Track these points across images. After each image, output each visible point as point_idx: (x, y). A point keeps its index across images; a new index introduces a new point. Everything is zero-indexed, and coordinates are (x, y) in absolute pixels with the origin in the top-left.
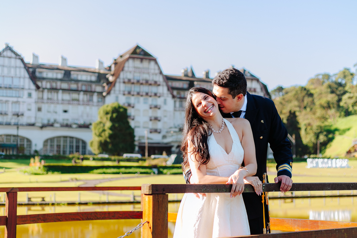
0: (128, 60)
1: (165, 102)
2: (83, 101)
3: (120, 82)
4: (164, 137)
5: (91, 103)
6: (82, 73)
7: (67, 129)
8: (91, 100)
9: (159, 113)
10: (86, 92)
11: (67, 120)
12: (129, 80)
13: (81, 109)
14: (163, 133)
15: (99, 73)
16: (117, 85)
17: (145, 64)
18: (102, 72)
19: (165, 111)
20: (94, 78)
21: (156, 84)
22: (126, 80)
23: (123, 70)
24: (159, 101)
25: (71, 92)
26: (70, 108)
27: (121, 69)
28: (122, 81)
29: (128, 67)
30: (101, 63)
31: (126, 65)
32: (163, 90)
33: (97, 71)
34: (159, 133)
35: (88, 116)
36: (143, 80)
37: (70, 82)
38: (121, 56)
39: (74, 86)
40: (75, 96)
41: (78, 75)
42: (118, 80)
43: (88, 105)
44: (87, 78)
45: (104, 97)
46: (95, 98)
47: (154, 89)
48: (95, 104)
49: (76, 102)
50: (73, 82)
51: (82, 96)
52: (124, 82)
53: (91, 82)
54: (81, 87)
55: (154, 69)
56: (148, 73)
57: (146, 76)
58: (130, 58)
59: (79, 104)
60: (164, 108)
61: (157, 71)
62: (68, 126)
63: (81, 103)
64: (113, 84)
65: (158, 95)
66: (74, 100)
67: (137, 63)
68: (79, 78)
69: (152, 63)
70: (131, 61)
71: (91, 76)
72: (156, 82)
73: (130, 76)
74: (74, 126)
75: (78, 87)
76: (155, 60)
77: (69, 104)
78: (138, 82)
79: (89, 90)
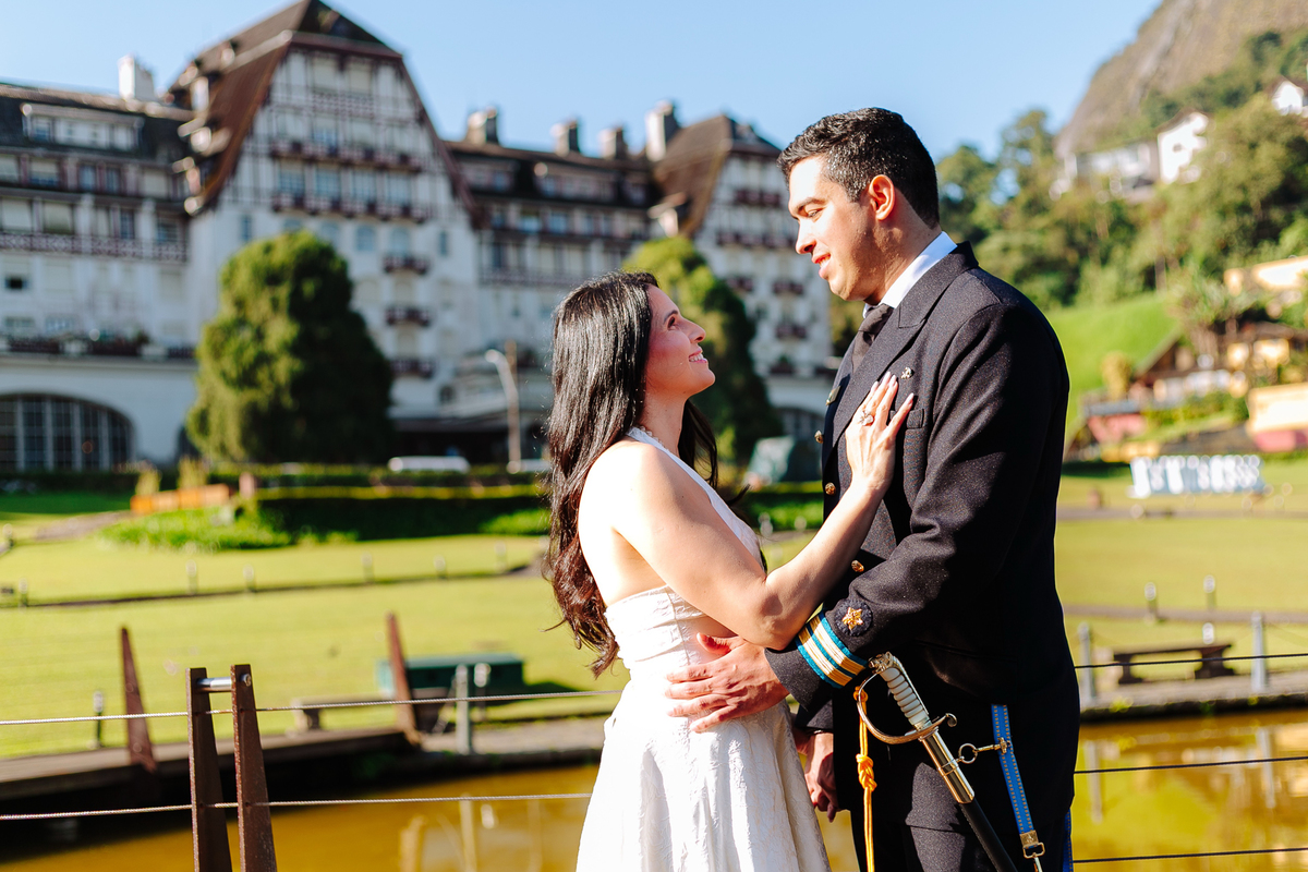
0: (283, 56)
1: (444, 246)
2: (94, 236)
3: (255, 155)
4: (447, 394)
5: (128, 247)
6: (71, 112)
7: (42, 360)
8: (127, 233)
9: (422, 293)
10: (103, 198)
11: (28, 321)
12: (297, 146)
13: (84, 272)
14: (443, 377)
15: (141, 115)
16: (246, 166)
17: (357, 78)
18: (154, 109)
19: (445, 283)
20: (124, 139)
21: (406, 166)
22: (283, 147)
23: (266, 100)
24: (422, 241)
25: (38, 195)
26: (36, 268)
27: (258, 95)
28: (263, 147)
29: (289, 88)
30: (144, 75)
31: (280, 79)
32: (431, 191)
33: (132, 106)
34: (427, 375)
35: (116, 305)
36: (352, 145)
37: (25, 152)
38: (235, 45)
39: (44, 170)
40: (56, 213)
41: (53, 120)
42: (248, 146)
43: (116, 255)
44: (95, 135)
45: (186, 218)
46: (146, 225)
47: (394, 190)
48: (147, 250)
49: (60, 242)
50: (39, 151)
51: (86, 217)
52: (274, 155)
53: (113, 151)
54: (78, 177)
55: (395, 102)
56: (371, 119)
57: (360, 131)
58: (293, 47)
59: (76, 252)
60: (442, 268)
61: (407, 112)
62: (48, 348)
63: (86, 245)
64: (228, 160)
65: (418, 213)
66: (50, 231)
67: (325, 73)
68: (62, 134)
69: (386, 76)
70: (297, 63)
71: (113, 127)
72: (404, 158)
73: (297, 129)
74: (74, 348)
75: (62, 174)
76: (396, 62)
77: (32, 249)
78: (333, 153)
79: (115, 186)
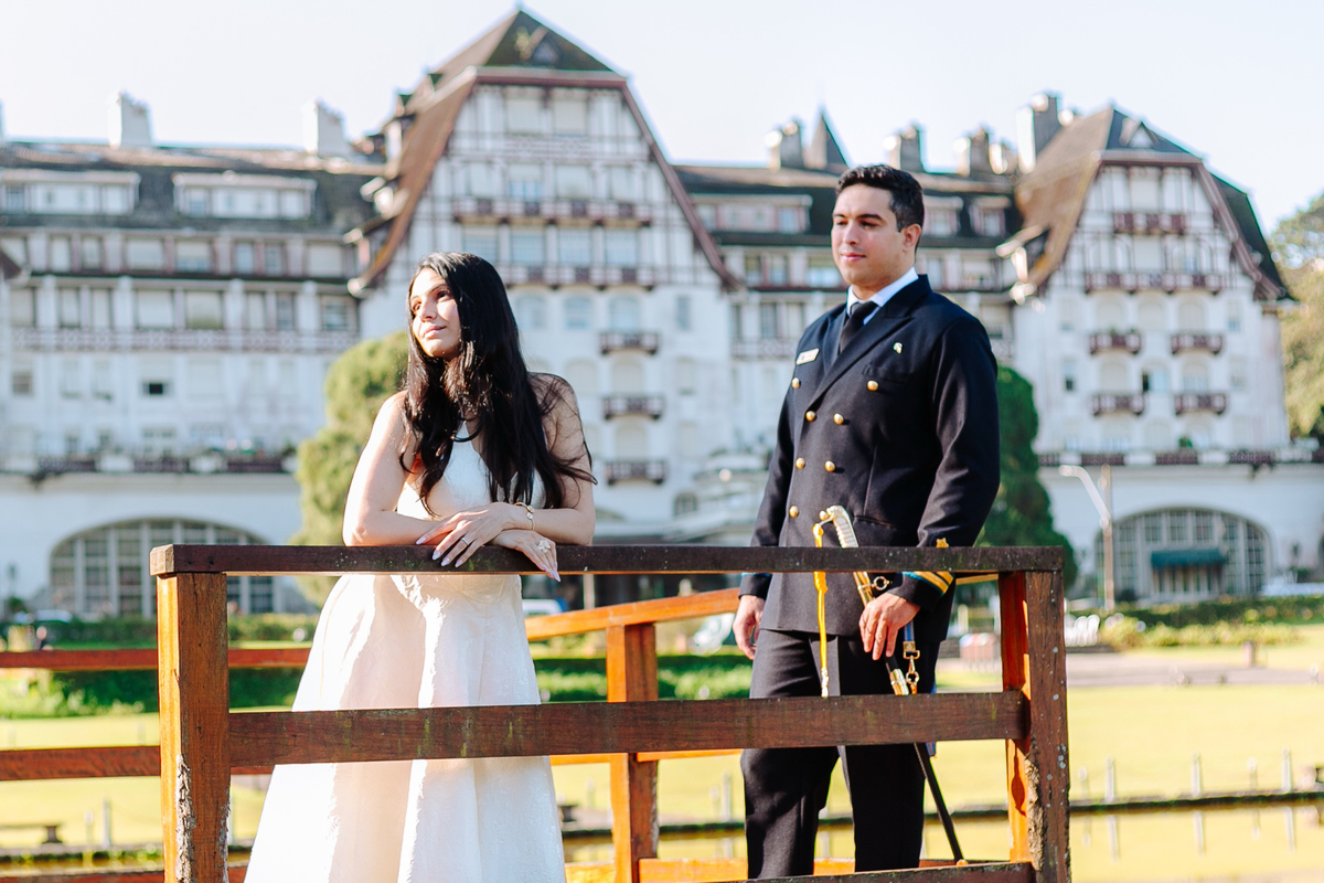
0: (470, 94)
1: (683, 317)
2: (246, 329)
3: (434, 220)
4: (685, 503)
5: (286, 338)
6: (230, 178)
7: (168, 479)
8: (286, 323)
9: (652, 378)
10: (255, 278)
11: (169, 433)
12: (485, 205)
13: (235, 369)
14: (678, 483)
15: (320, 176)
16: (421, 233)
17: (568, 111)
18: (337, 166)
19: (685, 360)
20: (295, 205)
21: (631, 217)
22: (468, 207)
23: (446, 151)
24: (652, 312)
25: (180, 284)
26: (175, 369)
27: (438, 146)
28: (444, 209)
29: (477, 135)
30: (330, 120)
31: (465, 123)
32: (669, 247)
33: (312, 163)
34: (659, 481)
35: (273, 409)
36: (557, 199)
37: (169, 234)
38: (436, 78)
39: (192, 253)
40: (200, 303)
41: (209, 189)
42: (424, 208)
43: (272, 349)
44: (259, 206)
45: (358, 301)
46: (308, 308)
47: (618, 248)
48: (309, 342)
49: (206, 338)
50: (187, 232)
51: (236, 305)
52: (457, 219)
53: (283, 223)
54: (233, 259)
55: (618, 139)
56: (587, 164)
57: (572, 180)
58: (481, 82)
59: (224, 348)
60: (678, 344)
61: (634, 149)
62: (172, 465)
63: (236, 340)
64: (399, 228)
65: (644, 277)
66: (195, 326)
67: (524, 110)
68: (220, 207)
69: (606, 105)
70: (487, 101)
71: (280, 191)
72: (627, 209)
73: (486, 183)
74: (206, 464)
75: (214, 256)
76: (619, 89)
77: (173, 348)
78: (532, 210)
79: (276, 269)
